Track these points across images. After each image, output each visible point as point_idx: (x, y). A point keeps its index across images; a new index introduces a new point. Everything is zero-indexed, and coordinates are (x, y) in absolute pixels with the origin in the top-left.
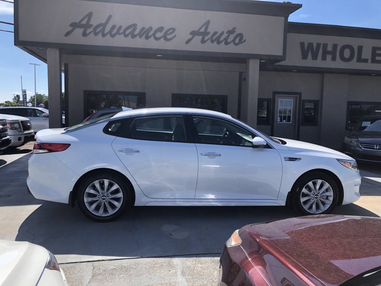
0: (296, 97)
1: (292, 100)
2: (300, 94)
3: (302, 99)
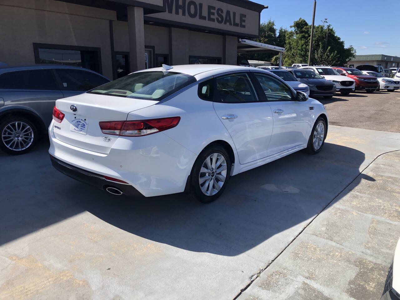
0: (150, 51)
1: (147, 54)
2: (153, 47)
3: (155, 53)
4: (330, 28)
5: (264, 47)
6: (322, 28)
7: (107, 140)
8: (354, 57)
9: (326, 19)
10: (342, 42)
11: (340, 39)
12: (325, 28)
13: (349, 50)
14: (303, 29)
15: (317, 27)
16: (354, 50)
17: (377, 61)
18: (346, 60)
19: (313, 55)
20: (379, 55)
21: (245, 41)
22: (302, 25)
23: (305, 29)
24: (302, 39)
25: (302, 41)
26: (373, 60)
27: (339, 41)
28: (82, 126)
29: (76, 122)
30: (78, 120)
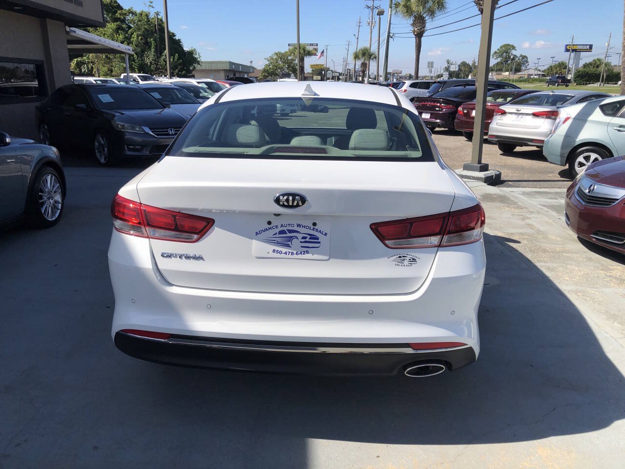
4: (159, 17)
5: (103, 44)
6: (147, 16)
7: (406, 262)
8: (198, 63)
9: (152, 2)
10: (179, 40)
11: (175, 36)
12: (152, 16)
13: (191, 53)
14: (116, 14)
15: (139, 13)
16: (197, 53)
17: (224, 70)
18: (190, 68)
19: (142, 58)
20: (226, 62)
21: (75, 32)
22: (113, 7)
23: (120, 15)
24: (119, 31)
25: (119, 35)
26: (219, 69)
27: (174, 38)
28: (303, 240)
29: (276, 234)
30: (283, 229)
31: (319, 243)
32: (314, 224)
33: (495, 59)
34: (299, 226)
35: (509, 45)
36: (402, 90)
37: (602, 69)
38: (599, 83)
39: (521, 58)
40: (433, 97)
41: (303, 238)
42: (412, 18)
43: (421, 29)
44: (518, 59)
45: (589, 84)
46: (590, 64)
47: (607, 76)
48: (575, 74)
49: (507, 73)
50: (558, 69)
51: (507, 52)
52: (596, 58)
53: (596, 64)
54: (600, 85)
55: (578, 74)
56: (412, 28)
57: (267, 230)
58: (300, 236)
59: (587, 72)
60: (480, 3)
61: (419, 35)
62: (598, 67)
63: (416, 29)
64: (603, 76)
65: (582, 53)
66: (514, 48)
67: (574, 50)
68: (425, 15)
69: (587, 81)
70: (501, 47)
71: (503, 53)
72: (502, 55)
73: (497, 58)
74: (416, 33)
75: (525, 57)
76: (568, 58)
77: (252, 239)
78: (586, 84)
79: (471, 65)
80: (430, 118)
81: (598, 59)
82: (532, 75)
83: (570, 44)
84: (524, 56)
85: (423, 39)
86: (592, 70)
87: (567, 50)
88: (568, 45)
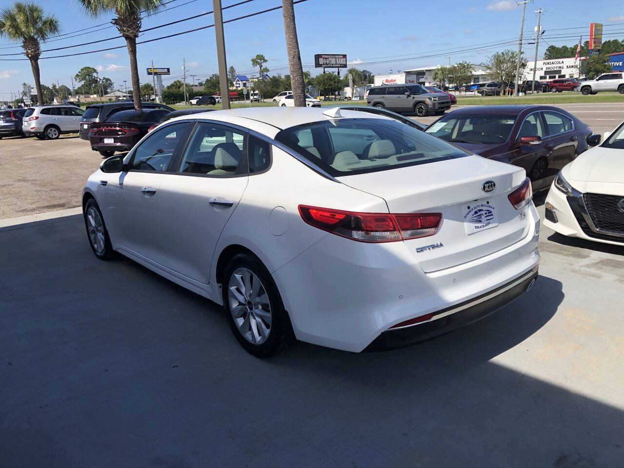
7: (523, 217)
28: (486, 215)
29: (473, 215)
30: (476, 210)
31: (492, 215)
32: (488, 203)
33: (79, 82)
34: (482, 206)
35: (89, 68)
36: (33, 118)
37: (183, 89)
38: (185, 102)
39: (104, 81)
40: (107, 121)
41: (486, 213)
42: (22, 39)
43: (36, 51)
44: (103, 82)
45: (177, 103)
46: (172, 85)
47: (189, 95)
48: (162, 95)
49: (95, 96)
50: (145, 91)
51: (89, 75)
52: (176, 80)
53: (177, 85)
54: (186, 103)
55: (165, 95)
56: (23, 50)
57: (468, 213)
58: (484, 212)
59: (172, 93)
60: (123, 29)
61: (34, 58)
62: (179, 87)
63: (29, 51)
64: (186, 95)
65: (162, 75)
66: (95, 71)
67: (156, 73)
68: (35, 37)
69: (174, 100)
70: (82, 70)
71: (86, 76)
72: (85, 78)
73: (80, 81)
74: (30, 56)
75: (108, 80)
76: (153, 80)
77: (464, 222)
78: (174, 103)
79: (51, 88)
80: (115, 142)
81: (178, 81)
82: (119, 97)
83: (152, 67)
84: (106, 79)
85: (39, 61)
86: (175, 90)
87: (150, 74)
88: (148, 69)
